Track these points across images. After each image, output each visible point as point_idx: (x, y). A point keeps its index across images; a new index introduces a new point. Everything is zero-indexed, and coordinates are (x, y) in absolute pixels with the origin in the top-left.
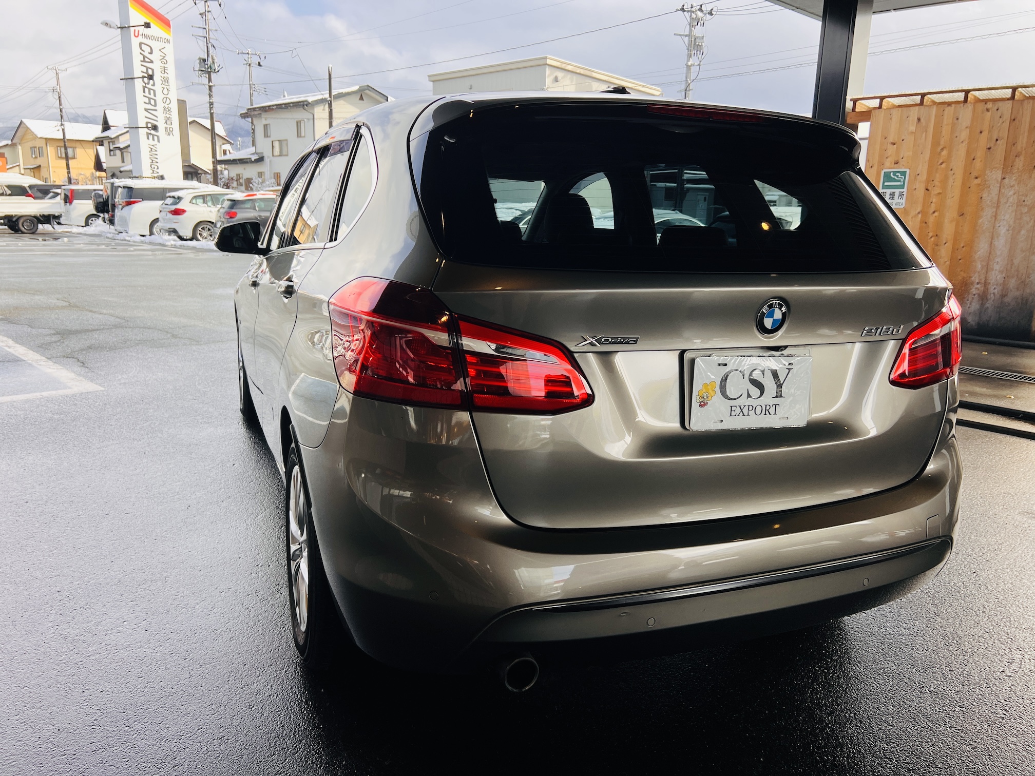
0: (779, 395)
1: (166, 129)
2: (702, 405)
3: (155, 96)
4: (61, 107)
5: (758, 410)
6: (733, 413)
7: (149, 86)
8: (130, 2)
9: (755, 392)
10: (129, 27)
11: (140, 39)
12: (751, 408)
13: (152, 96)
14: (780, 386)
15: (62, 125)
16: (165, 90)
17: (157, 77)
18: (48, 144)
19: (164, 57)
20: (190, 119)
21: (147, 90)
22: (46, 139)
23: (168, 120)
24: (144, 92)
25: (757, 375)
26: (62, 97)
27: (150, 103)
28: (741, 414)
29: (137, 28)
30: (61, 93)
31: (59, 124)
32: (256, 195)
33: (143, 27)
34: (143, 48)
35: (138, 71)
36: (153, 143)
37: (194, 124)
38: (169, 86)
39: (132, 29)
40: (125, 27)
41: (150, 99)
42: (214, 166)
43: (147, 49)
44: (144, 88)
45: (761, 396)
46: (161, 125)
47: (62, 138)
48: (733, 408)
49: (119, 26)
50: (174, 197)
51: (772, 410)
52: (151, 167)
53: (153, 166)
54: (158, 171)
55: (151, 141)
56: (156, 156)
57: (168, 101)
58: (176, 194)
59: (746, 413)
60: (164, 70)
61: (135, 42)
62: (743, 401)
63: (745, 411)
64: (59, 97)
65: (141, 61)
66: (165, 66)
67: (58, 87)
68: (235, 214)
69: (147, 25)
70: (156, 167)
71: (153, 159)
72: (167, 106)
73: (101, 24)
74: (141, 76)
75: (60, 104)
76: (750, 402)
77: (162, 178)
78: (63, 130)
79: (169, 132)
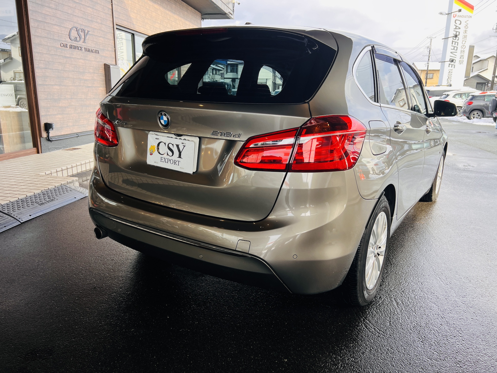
0: (180, 157)
1: (460, 61)
2: (151, 154)
3: (457, 45)
4: (429, 55)
5: (172, 161)
6: (162, 161)
7: (456, 41)
8: (455, 1)
9: (170, 153)
10: (451, 13)
11: (456, 18)
12: (169, 160)
13: (456, 45)
14: (180, 153)
15: (428, 63)
16: (464, 41)
17: (460, 37)
18: (422, 73)
19: (467, 25)
20: (474, 55)
21: (454, 43)
22: (422, 70)
23: (462, 57)
24: (452, 44)
25: (171, 146)
26: (431, 50)
27: (454, 49)
28: (165, 162)
29: (455, 13)
30: (431, 49)
31: (427, 63)
32: (487, 93)
33: (458, 12)
34: (456, 22)
35: (452, 34)
36: (451, 68)
37: (476, 57)
38: (466, 39)
39: (453, 14)
40: (450, 13)
41: (454, 47)
42: (493, 79)
43: (459, 22)
44: (453, 41)
45: (172, 156)
46: (457, 59)
47: (426, 69)
48: (162, 158)
49: (447, 13)
50: (445, 95)
51: (177, 163)
52: (447, 80)
53: (448, 80)
54: (450, 82)
55: (450, 68)
56: (451, 75)
57: (464, 47)
58: (447, 93)
59: (167, 162)
60: (466, 31)
61: (453, 20)
62: (165, 156)
63: (166, 160)
64: (430, 50)
65: (454, 29)
66: (467, 29)
67: (430, 46)
68: (472, 103)
69: (460, 11)
70: (450, 80)
71: (449, 76)
72: (462, 49)
73: (439, 14)
74: (452, 36)
75: (429, 54)
76: (168, 157)
77: (451, 85)
78: (428, 66)
79: (461, 62)
